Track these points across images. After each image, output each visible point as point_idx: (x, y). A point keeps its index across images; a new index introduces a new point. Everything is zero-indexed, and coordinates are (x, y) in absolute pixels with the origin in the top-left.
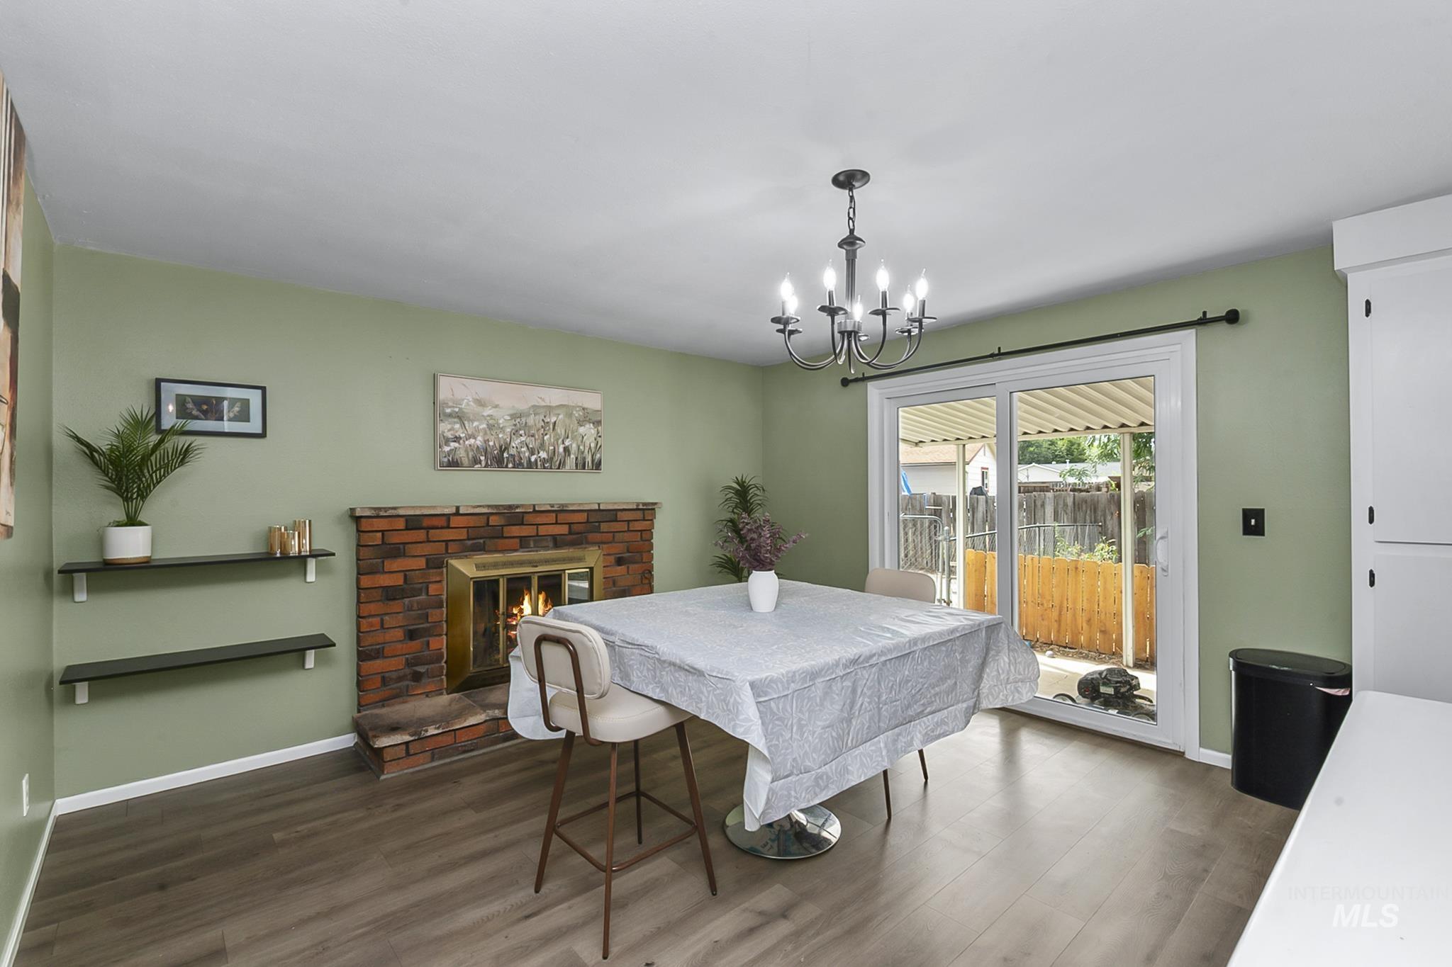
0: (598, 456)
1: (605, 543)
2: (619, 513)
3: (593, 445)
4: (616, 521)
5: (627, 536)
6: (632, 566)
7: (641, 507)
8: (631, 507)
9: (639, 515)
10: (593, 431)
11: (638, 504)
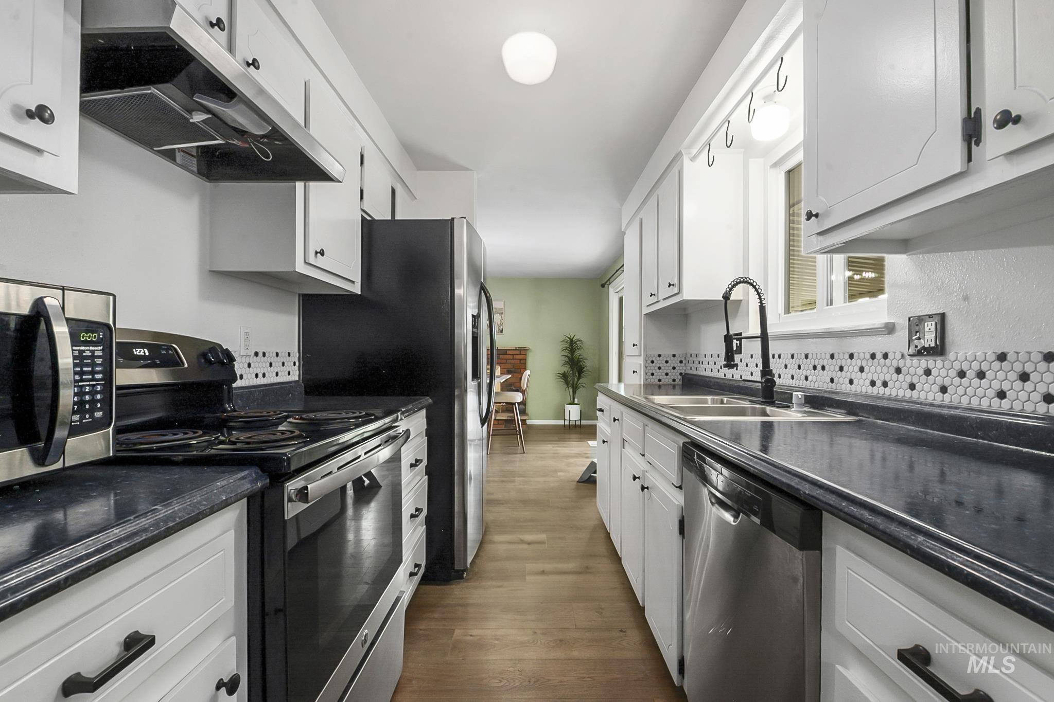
0: (502, 327)
1: (502, 364)
2: (508, 351)
3: (499, 323)
4: (507, 354)
5: (513, 361)
6: (515, 374)
7: (518, 349)
8: (513, 349)
9: (518, 352)
10: (500, 317)
11: (516, 348)
